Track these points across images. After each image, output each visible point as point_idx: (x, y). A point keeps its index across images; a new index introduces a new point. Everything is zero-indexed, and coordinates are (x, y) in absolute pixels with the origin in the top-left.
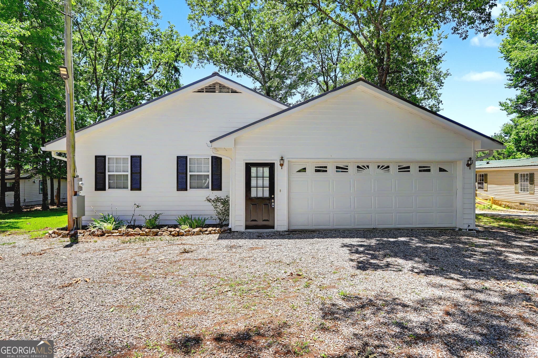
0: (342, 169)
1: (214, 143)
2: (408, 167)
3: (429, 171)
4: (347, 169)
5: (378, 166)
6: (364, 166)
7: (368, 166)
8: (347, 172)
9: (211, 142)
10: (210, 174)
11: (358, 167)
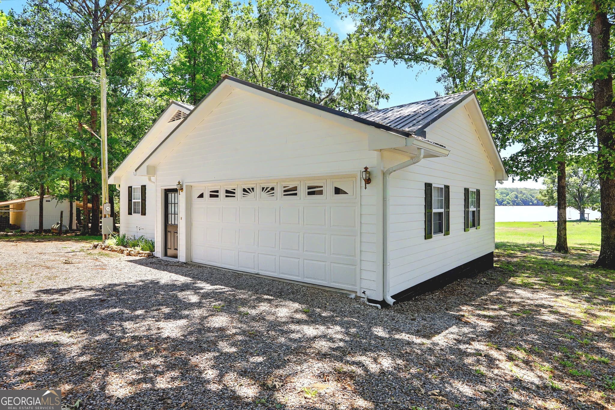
0: (230, 193)
1: (138, 171)
2: (295, 189)
3: (321, 193)
4: (234, 193)
5: (263, 188)
6: (249, 189)
7: (253, 189)
8: (234, 197)
9: (136, 170)
10: (140, 201)
11: (244, 190)
